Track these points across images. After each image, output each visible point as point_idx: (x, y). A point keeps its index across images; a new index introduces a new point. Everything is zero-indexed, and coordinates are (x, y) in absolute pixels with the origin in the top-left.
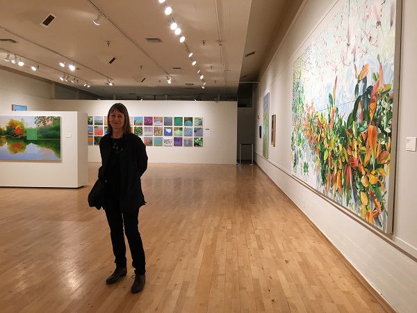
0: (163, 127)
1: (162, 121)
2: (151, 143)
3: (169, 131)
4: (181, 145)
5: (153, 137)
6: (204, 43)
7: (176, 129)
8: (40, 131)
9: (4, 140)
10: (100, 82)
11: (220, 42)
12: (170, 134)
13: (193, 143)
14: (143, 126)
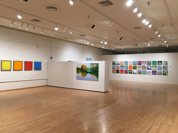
0: (147, 65)
1: (146, 63)
2: (141, 73)
3: (150, 67)
4: (156, 74)
5: (142, 70)
6: (163, 26)
7: (153, 67)
8: (92, 69)
9: (80, 72)
10: (118, 47)
11: (172, 25)
12: (150, 69)
13: (162, 73)
14: (137, 65)
